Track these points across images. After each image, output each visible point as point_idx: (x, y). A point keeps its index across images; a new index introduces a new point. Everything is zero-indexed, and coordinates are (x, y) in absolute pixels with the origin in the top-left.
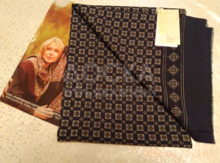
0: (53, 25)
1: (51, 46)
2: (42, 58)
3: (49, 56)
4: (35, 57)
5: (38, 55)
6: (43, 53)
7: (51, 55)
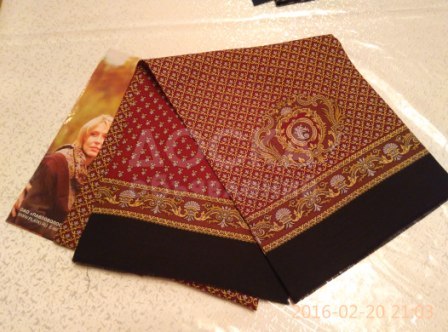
0: (101, 94)
2: (82, 149)
3: (93, 145)
7: (97, 143)
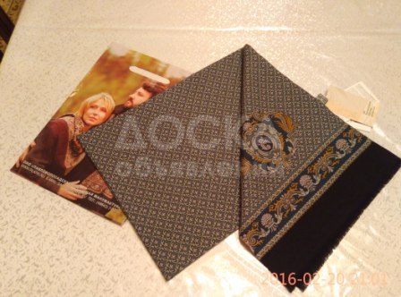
1: (96, 104)
4: (72, 116)
5: (77, 113)
6: (84, 112)
7: (95, 115)
